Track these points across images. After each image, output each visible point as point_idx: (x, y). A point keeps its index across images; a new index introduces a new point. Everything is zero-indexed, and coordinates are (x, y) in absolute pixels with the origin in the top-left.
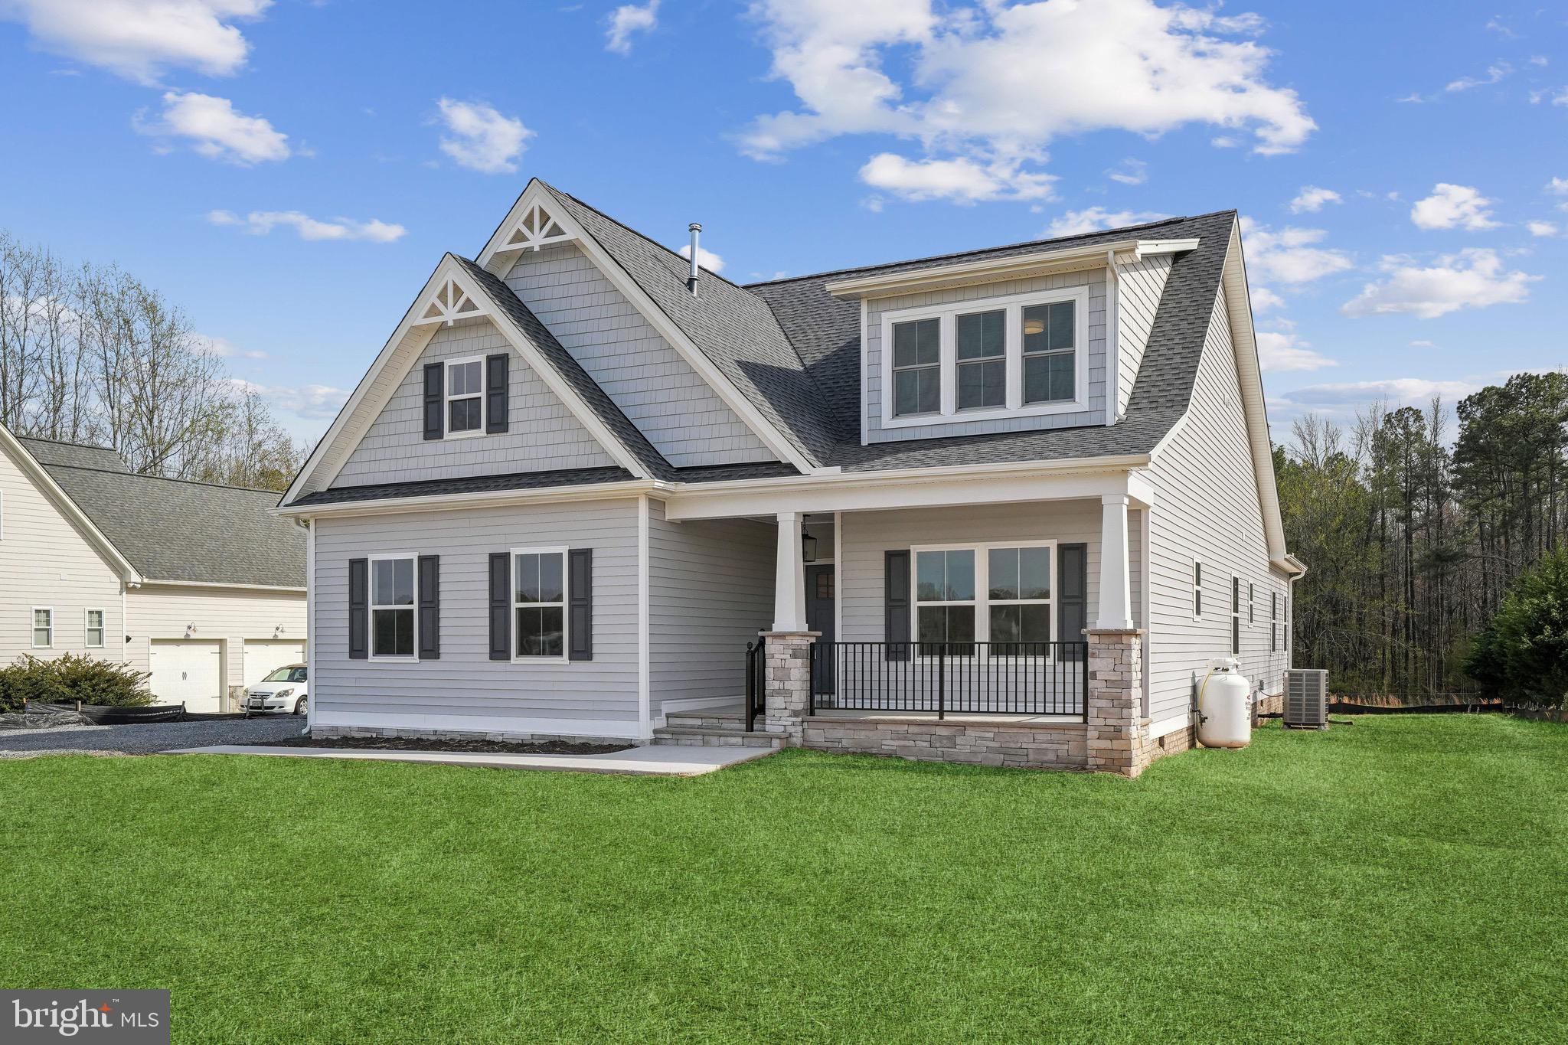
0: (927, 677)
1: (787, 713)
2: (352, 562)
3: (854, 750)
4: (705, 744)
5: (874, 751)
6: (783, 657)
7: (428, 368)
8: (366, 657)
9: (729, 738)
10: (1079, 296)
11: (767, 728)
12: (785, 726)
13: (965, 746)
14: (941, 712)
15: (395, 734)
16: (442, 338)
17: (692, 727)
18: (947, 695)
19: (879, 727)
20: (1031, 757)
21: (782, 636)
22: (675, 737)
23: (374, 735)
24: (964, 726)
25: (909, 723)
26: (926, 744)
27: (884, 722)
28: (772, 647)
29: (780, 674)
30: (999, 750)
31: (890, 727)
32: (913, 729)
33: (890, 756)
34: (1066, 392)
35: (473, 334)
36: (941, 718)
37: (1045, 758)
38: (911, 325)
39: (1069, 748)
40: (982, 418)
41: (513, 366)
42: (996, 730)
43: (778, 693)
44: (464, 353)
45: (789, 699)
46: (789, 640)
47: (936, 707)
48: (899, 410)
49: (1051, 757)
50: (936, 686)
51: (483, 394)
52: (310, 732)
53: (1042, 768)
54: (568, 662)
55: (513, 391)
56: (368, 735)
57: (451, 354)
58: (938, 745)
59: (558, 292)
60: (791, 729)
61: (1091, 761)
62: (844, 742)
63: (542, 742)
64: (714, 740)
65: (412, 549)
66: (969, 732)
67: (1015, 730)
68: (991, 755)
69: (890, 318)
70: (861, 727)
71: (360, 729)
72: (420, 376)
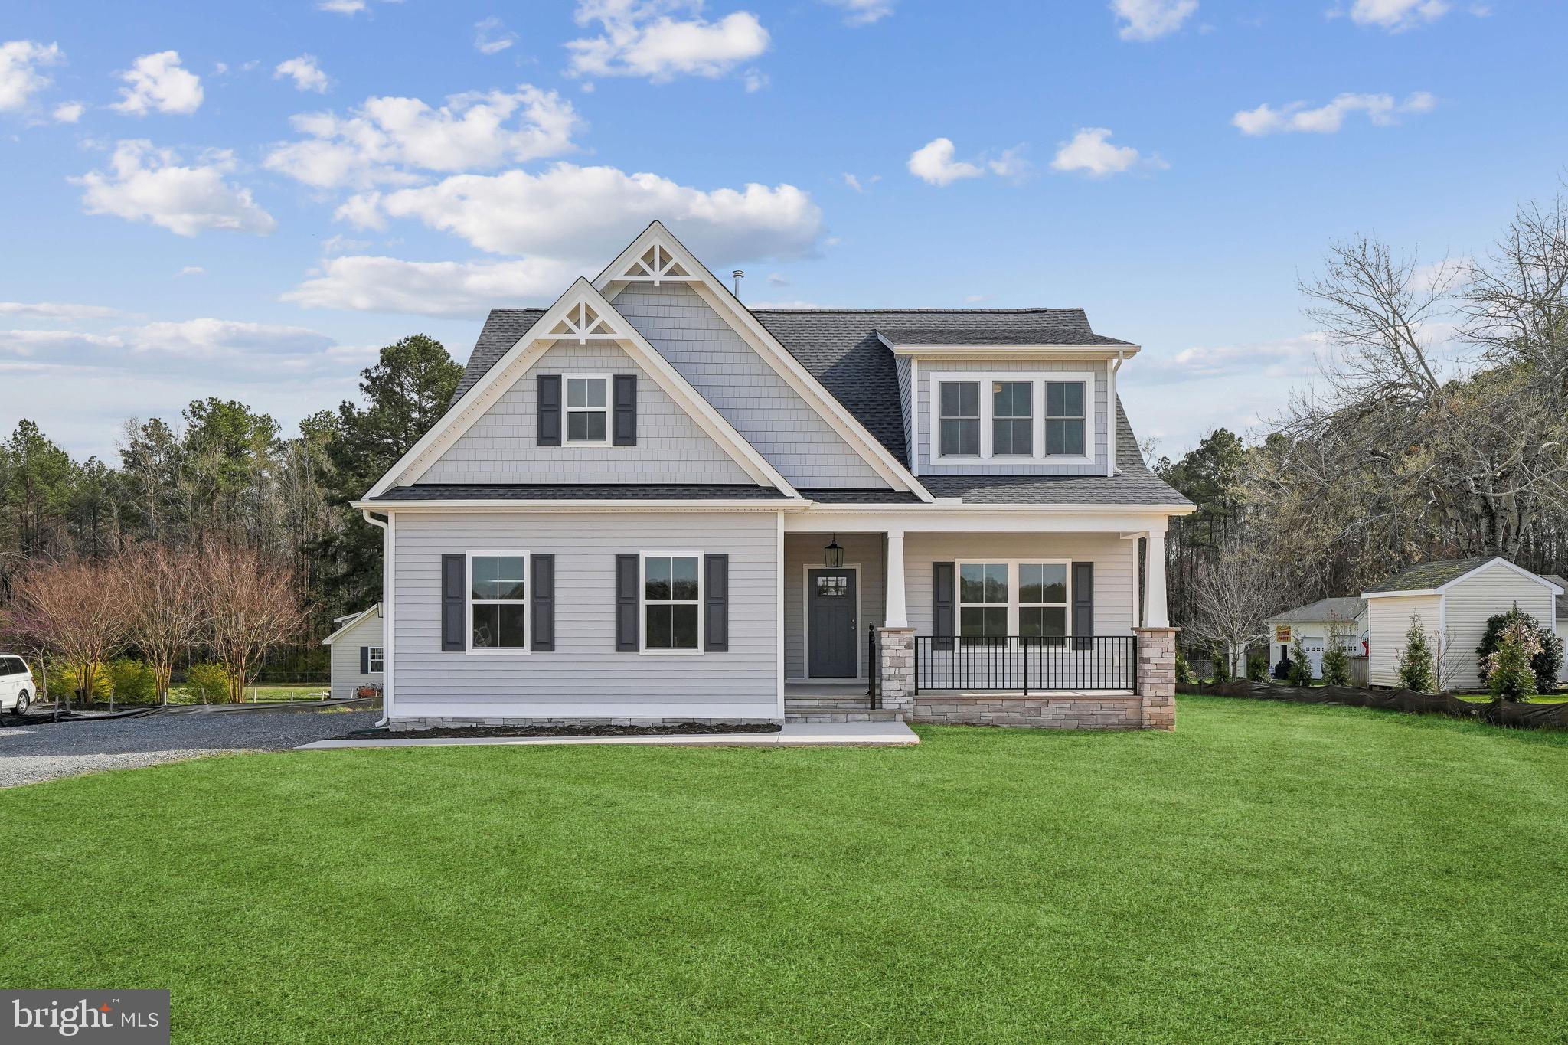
0: (1014, 663)
1: (902, 693)
2: (446, 558)
3: (958, 721)
4: (833, 721)
5: (974, 721)
6: (898, 648)
7: (542, 379)
8: (464, 649)
9: (856, 716)
10: (1089, 379)
11: (884, 706)
12: (900, 704)
13: (1048, 714)
14: (1026, 690)
15: (501, 723)
16: (559, 352)
17: (810, 707)
18: (1030, 677)
19: (978, 702)
20: (1099, 721)
21: (897, 631)
22: (804, 716)
23: (474, 725)
24: (1047, 700)
25: (1003, 699)
26: (1018, 715)
27: (984, 698)
28: (886, 640)
29: (895, 661)
30: (1076, 717)
31: (991, 702)
32: (1006, 703)
33: (988, 725)
34: (1079, 449)
35: (595, 353)
36: (1026, 694)
37: (1110, 722)
38: (955, 384)
39: (1128, 713)
40: (1012, 463)
41: (641, 386)
42: (1073, 702)
43: (893, 677)
44: (585, 369)
45: (904, 682)
46: (903, 635)
47: (1022, 685)
48: (944, 452)
49: (1114, 720)
50: (1022, 670)
51: (608, 409)
52: (388, 723)
53: (1105, 730)
54: (703, 653)
55: (641, 409)
56: (468, 725)
57: (570, 369)
58: (1027, 715)
59: (668, 323)
60: (906, 706)
61: (1146, 722)
62: (949, 715)
63: (676, 724)
64: (842, 717)
65: (523, 547)
66: (1052, 704)
67: (1088, 702)
68: (1069, 721)
69: (938, 377)
70: (964, 702)
71: (455, 720)
72: (533, 386)
